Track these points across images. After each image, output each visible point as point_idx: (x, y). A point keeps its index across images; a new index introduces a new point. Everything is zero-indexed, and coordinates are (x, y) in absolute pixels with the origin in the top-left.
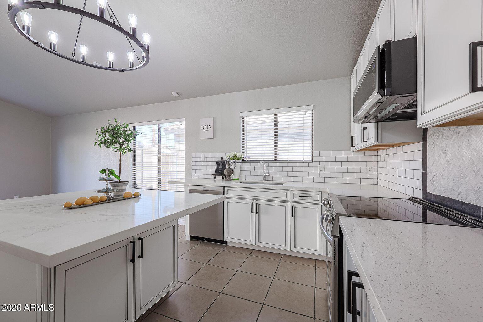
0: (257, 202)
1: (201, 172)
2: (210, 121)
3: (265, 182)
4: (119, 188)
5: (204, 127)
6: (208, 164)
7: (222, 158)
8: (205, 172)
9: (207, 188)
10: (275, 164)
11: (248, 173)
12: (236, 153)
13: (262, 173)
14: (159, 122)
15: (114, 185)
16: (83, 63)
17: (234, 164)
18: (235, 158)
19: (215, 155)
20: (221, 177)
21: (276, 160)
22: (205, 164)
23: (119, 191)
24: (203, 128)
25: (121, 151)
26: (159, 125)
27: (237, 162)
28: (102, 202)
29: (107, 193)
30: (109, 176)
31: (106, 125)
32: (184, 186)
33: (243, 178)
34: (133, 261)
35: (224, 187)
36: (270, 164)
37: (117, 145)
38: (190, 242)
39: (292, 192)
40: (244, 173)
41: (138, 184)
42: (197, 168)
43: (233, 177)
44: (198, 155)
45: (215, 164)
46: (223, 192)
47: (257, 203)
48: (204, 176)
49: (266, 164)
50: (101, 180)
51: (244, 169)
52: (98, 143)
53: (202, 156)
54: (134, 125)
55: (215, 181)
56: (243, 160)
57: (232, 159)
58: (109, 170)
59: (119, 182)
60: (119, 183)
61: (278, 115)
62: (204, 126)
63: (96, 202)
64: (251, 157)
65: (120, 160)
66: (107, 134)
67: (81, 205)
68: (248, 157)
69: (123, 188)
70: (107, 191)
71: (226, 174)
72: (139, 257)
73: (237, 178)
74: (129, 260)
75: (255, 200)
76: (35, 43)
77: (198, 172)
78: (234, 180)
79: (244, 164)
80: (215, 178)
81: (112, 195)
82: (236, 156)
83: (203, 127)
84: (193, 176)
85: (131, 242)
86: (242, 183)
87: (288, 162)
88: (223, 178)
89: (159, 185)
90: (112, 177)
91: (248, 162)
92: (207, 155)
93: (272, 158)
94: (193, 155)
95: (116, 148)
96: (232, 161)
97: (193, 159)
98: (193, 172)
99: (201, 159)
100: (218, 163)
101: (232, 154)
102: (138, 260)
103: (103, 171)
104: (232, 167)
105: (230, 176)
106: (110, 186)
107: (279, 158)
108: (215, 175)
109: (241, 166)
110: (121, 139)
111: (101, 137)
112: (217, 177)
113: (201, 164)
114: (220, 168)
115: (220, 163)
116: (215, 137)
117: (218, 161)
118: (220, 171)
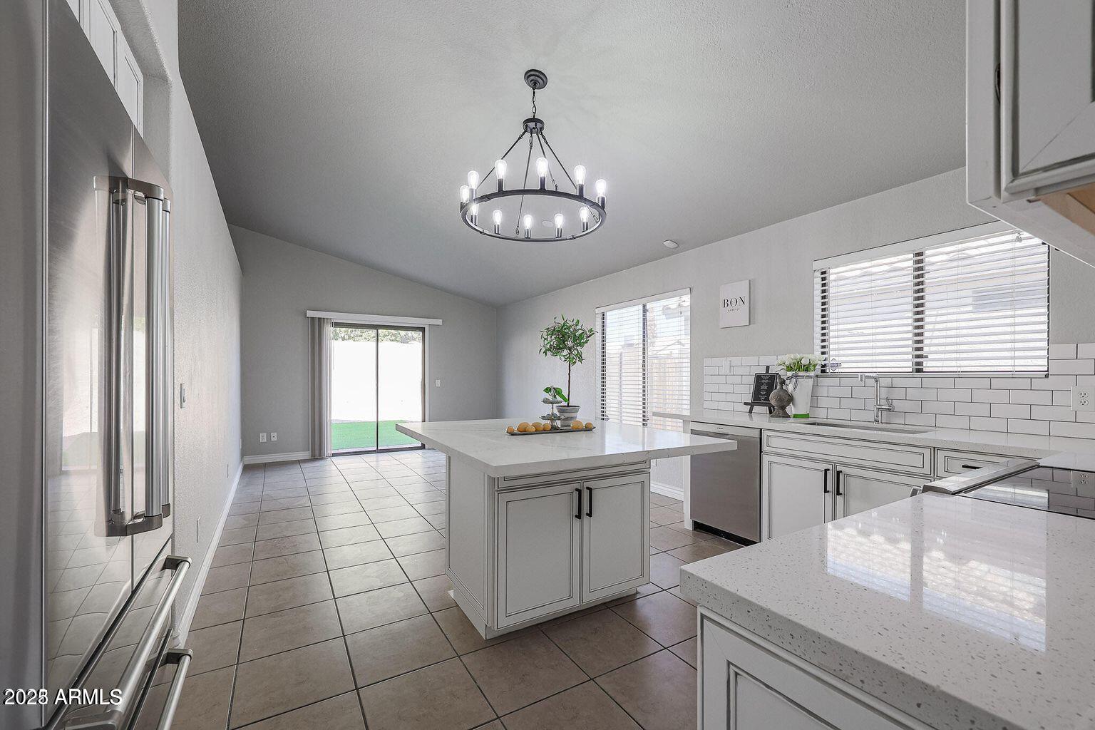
0: (839, 469)
1: (722, 397)
2: (741, 290)
3: (880, 426)
4: (567, 415)
6: (737, 380)
7: (768, 368)
8: (730, 397)
9: (725, 430)
10: (916, 381)
11: (835, 403)
12: (798, 356)
13: (871, 405)
14: (643, 301)
15: (562, 410)
16: (528, 240)
17: (793, 380)
18: (799, 367)
19: (753, 360)
20: (766, 409)
21: (919, 371)
22: (730, 379)
23: (566, 419)
24: (726, 305)
25: (571, 361)
26: (644, 306)
27: (803, 377)
28: (544, 431)
29: (552, 420)
30: (555, 397)
31: (551, 325)
32: (681, 425)
33: (821, 414)
34: (579, 516)
35: (761, 429)
36: (897, 382)
37: (566, 352)
38: (693, 534)
39: (941, 454)
40: (823, 402)
41: (609, 417)
42: (714, 388)
43: (791, 410)
44: (716, 361)
45: (752, 380)
46: (759, 440)
47: (839, 473)
48: (729, 406)
49: (883, 382)
50: (546, 401)
51: (823, 391)
52: (544, 349)
53: (724, 363)
54: (602, 310)
55: (751, 417)
56: (823, 371)
57: (789, 368)
58: (554, 389)
59: (568, 406)
60: (567, 408)
61: (927, 253)
62: (729, 301)
63: (539, 431)
64: (843, 365)
65: (569, 374)
66: (553, 337)
67: (523, 432)
68: (838, 365)
69: (573, 415)
70: (552, 418)
71: (773, 402)
72: (587, 514)
73: (804, 413)
74: (574, 515)
75: (835, 464)
76: (481, 233)
77: (716, 397)
78: (795, 416)
79: (824, 381)
80: (750, 412)
81: (558, 423)
82: (799, 362)
83: (726, 303)
84: (706, 405)
85: (577, 490)
86: (814, 424)
88: (771, 412)
89: (644, 420)
90: (559, 398)
91: (834, 375)
92: (736, 361)
93: (908, 366)
94: (707, 362)
95: (564, 356)
96: (790, 374)
97: (706, 371)
98: (707, 396)
99: (722, 371)
100: (759, 378)
101: (788, 359)
102: (586, 519)
103: (548, 390)
104: (790, 388)
105: (783, 408)
106: (556, 411)
107: (928, 365)
108: (752, 405)
109: (815, 386)
110: (570, 344)
111: (546, 342)
112: (756, 408)
113: (722, 379)
114: (763, 390)
115: (762, 379)
116: (752, 322)
117: (758, 373)
118: (762, 395)
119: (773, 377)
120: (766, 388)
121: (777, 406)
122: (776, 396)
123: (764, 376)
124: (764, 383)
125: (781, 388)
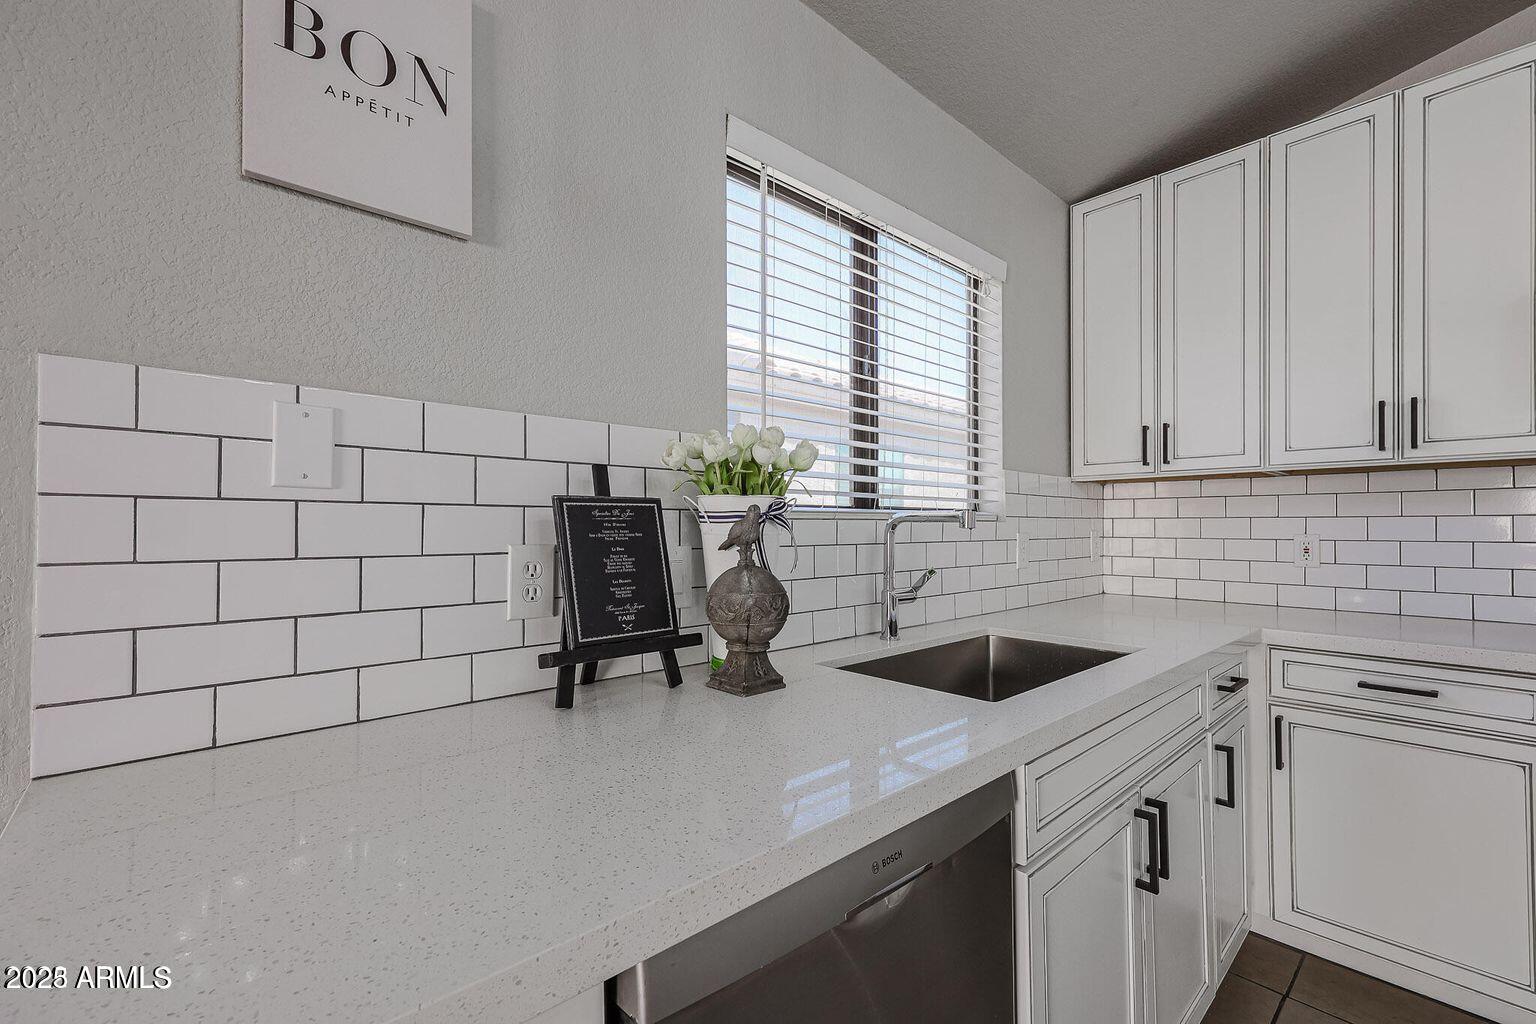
5: (331, 38)
24: (305, 42)
93: (843, 492)
107: (888, 493)
114: (617, 576)
115: (598, 526)
116: (486, 226)
117: (570, 499)
118: (621, 602)
119: (645, 515)
120: (629, 568)
121: (739, 640)
122: (737, 597)
123: (602, 509)
124: (616, 543)
125: (746, 565)
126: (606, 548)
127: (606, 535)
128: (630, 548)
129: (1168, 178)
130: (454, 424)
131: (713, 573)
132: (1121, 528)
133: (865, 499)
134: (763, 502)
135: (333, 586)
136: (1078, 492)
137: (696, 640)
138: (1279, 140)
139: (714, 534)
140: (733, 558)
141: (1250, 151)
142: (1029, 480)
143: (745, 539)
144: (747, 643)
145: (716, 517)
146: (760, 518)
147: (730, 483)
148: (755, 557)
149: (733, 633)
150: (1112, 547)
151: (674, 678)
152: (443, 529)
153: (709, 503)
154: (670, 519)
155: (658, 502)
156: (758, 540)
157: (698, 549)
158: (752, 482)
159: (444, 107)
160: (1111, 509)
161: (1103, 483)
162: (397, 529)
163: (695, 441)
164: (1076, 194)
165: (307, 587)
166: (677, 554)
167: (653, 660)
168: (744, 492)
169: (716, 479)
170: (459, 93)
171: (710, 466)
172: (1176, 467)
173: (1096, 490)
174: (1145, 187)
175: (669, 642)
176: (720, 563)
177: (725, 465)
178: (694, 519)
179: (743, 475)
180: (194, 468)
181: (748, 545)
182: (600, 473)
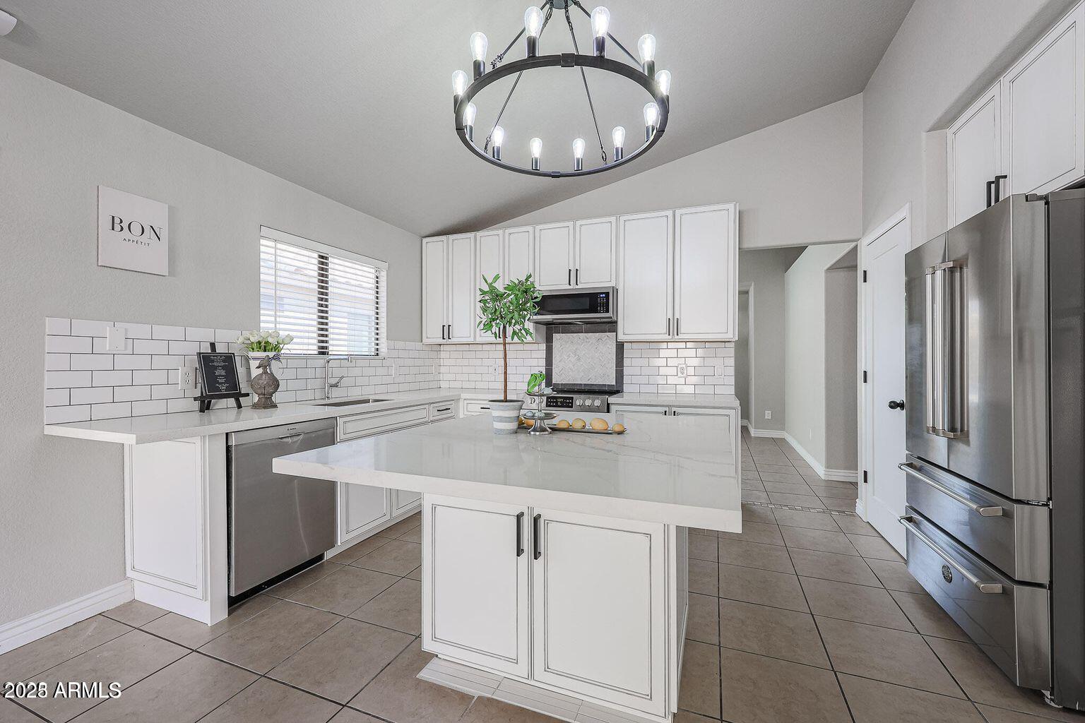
5: (125, 225)
10: (321, 361)
20: (230, 402)
24: (117, 227)
35: (336, 418)
46: (332, 430)
87: (350, 358)
92: (138, 330)
93: (314, 349)
94: (57, 325)
100: (205, 359)
107: (332, 349)
108: (207, 399)
114: (219, 376)
115: (213, 361)
116: (172, 272)
117: (203, 353)
118: (221, 383)
119: (229, 359)
120: (223, 373)
121: (262, 394)
122: (261, 382)
123: (214, 356)
124: (219, 366)
125: (265, 372)
126: (216, 368)
127: (215, 364)
128: (223, 368)
129: (451, 237)
130: (162, 331)
131: (253, 376)
132: (447, 362)
133: (323, 351)
134: (271, 354)
135: (125, 378)
136: (425, 348)
137: (247, 395)
138: (479, 234)
139: (254, 364)
140: (261, 370)
141: (471, 235)
142: (400, 344)
143: (265, 364)
144: (264, 395)
145: (255, 359)
146: (269, 359)
147: (260, 348)
148: (268, 370)
149: (259, 392)
150: (443, 369)
151: (239, 406)
152: (159, 362)
153: (251, 354)
154: (238, 359)
155: (233, 354)
156: (269, 365)
157: (248, 369)
158: (267, 348)
159: (159, 239)
160: (443, 355)
161: (440, 345)
162: (144, 362)
163: (247, 334)
164: (425, 235)
165: (114, 378)
166: (241, 371)
167: (232, 402)
168: (265, 351)
169: (255, 347)
170: (164, 235)
171: (252, 343)
172: (453, 340)
173: (437, 348)
174: (444, 238)
175: (238, 396)
176: (255, 372)
177: (259, 343)
178: (247, 359)
179: (264, 346)
180: (85, 345)
181: (266, 367)
182: (213, 345)
